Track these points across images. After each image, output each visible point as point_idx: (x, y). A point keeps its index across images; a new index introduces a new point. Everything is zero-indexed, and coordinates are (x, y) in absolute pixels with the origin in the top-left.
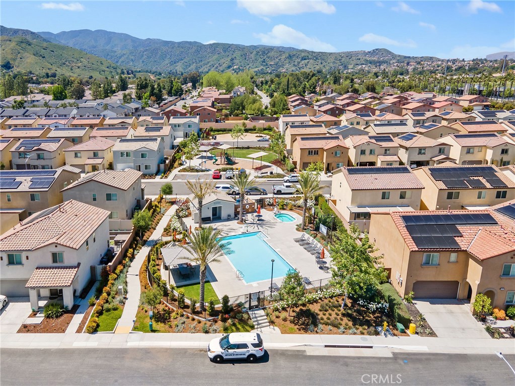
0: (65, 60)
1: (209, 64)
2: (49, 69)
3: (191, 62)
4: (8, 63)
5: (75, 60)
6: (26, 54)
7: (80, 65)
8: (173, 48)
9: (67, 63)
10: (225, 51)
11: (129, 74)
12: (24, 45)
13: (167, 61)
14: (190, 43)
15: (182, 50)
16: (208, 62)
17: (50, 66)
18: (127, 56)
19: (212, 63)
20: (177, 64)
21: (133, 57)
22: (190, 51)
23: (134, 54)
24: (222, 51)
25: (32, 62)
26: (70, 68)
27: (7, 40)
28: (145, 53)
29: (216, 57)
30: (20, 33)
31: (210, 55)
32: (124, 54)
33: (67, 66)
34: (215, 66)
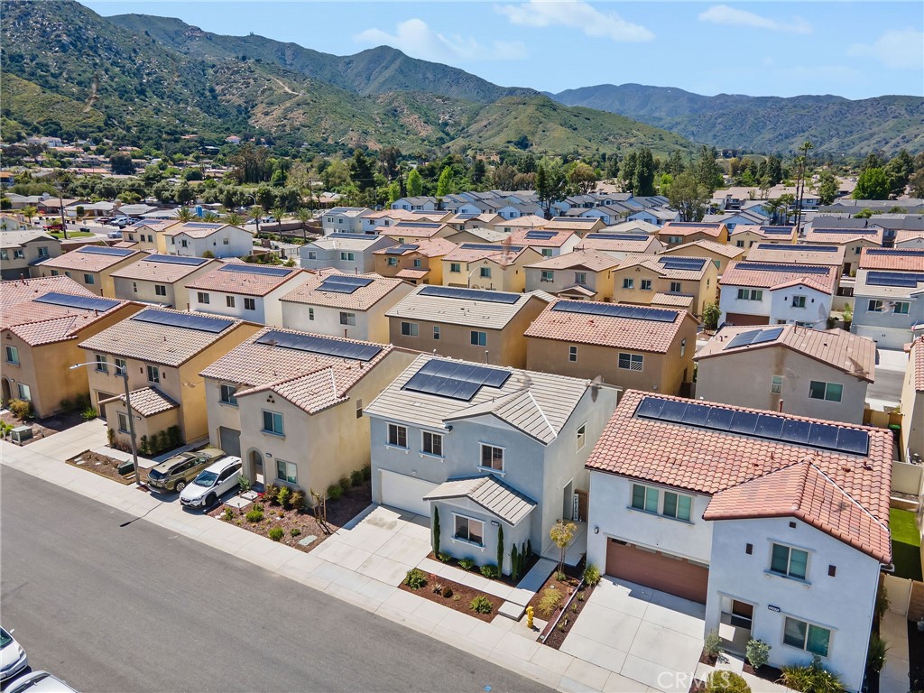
0: (608, 133)
1: (877, 138)
2: (586, 148)
3: (825, 136)
4: (525, 138)
5: (624, 134)
6: (551, 124)
7: (633, 140)
8: (781, 109)
9: (611, 138)
10: (911, 112)
11: (728, 157)
12: (546, 110)
13: (767, 135)
14: (818, 98)
15: (803, 112)
16: (872, 135)
17: (588, 144)
18: (683, 126)
19: (883, 135)
20: (793, 140)
21: (694, 129)
22: (822, 114)
23: (696, 123)
24: (903, 112)
25: (562, 136)
26: (615, 145)
27: (519, 104)
28: (720, 120)
29: (891, 123)
30: (518, 92)
31: (874, 119)
32: (678, 124)
33: (611, 142)
34: (893, 142)
